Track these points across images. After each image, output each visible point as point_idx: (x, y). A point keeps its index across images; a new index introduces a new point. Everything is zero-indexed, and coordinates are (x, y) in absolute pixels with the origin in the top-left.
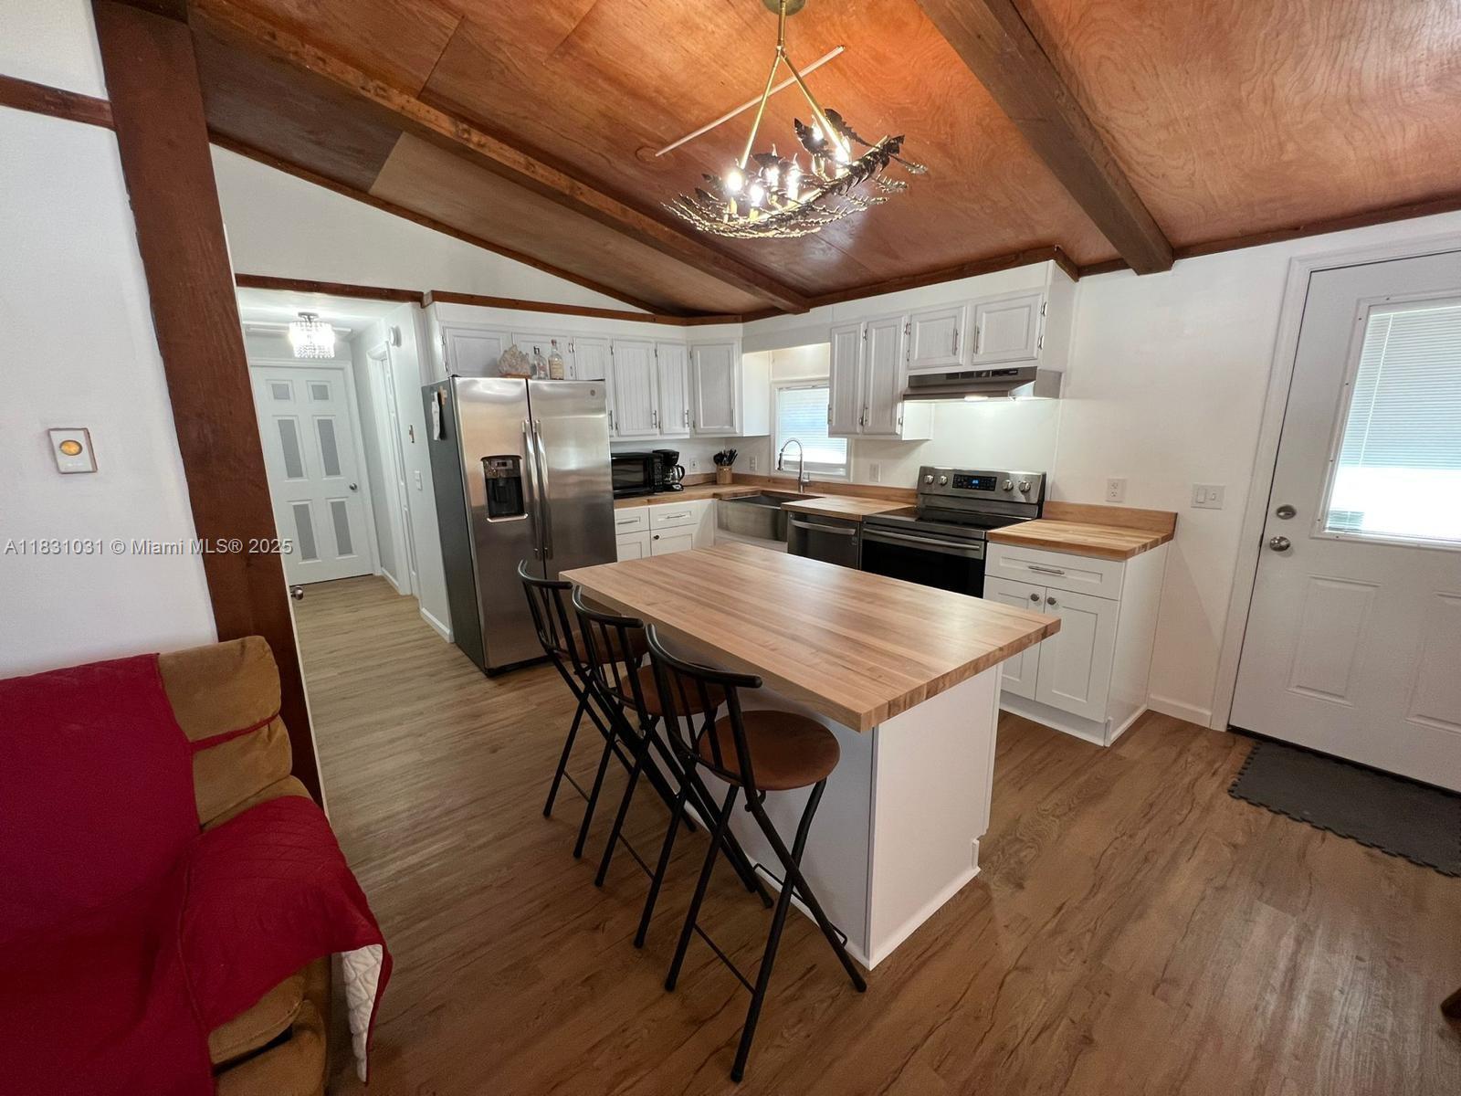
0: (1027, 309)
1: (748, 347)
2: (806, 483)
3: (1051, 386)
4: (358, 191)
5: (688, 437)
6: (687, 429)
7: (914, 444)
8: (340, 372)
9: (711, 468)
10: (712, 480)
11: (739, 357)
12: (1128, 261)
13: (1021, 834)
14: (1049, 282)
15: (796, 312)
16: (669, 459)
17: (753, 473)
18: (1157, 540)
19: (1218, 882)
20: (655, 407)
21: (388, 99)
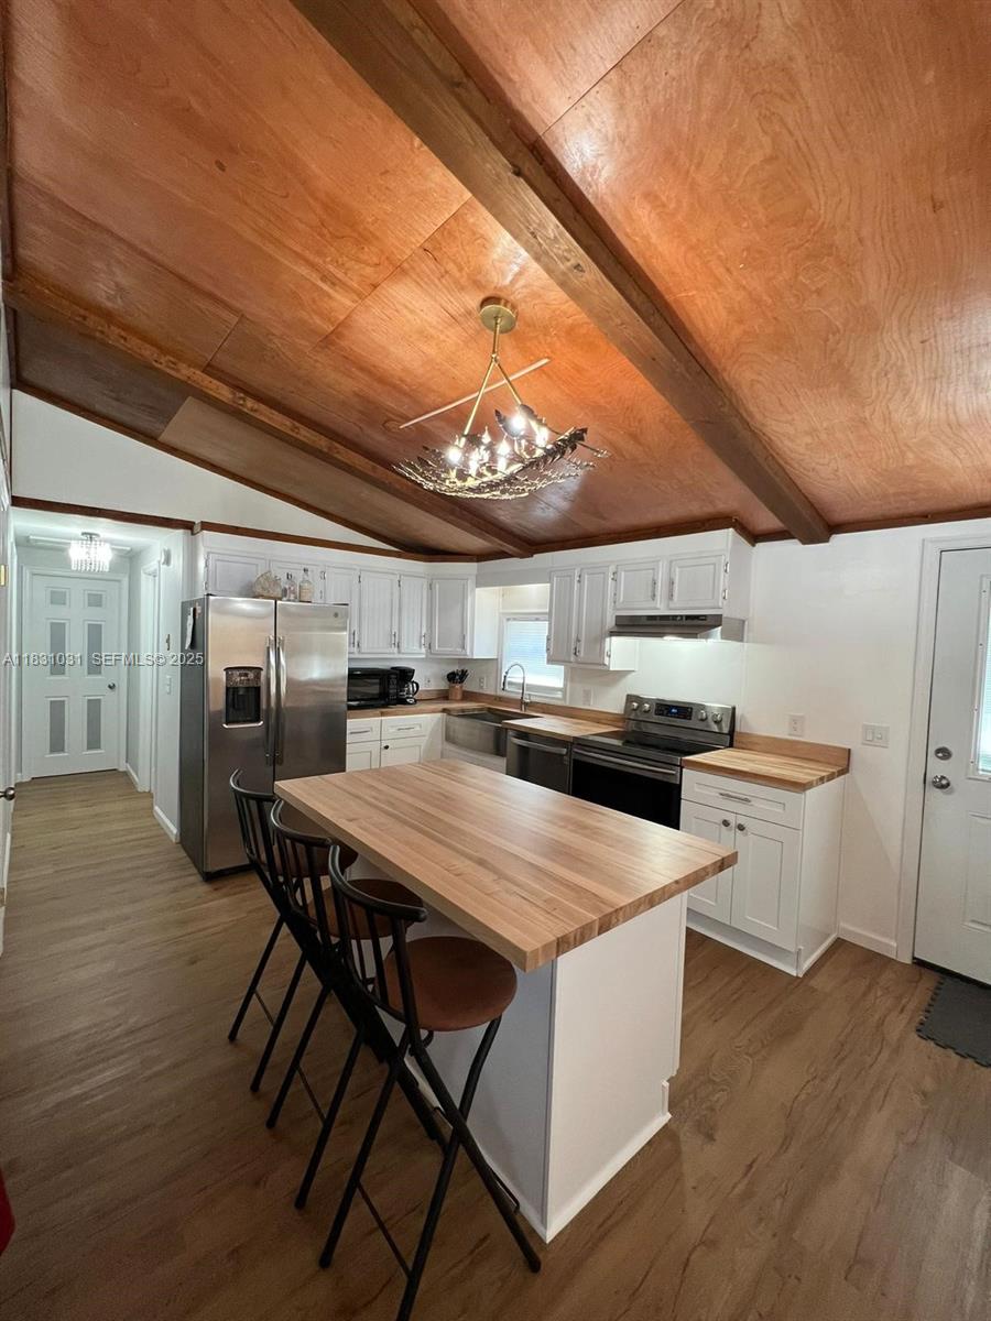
0: (712, 567)
1: (481, 582)
2: (528, 703)
3: (736, 632)
4: (150, 438)
5: (424, 656)
6: (423, 650)
7: (621, 674)
8: (117, 584)
9: (443, 685)
10: (444, 696)
11: (473, 591)
12: (793, 533)
13: (714, 1075)
14: (730, 546)
15: (522, 557)
16: (405, 675)
17: (481, 691)
18: (833, 773)
19: (911, 1137)
20: (395, 630)
21: (178, 371)
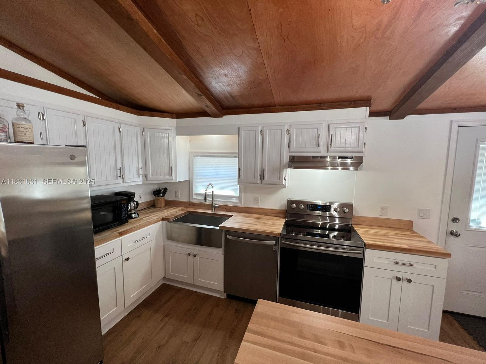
0: (357, 129)
2: (217, 207)
5: (141, 183)
6: (141, 178)
9: (151, 198)
10: (152, 205)
11: (174, 138)
14: (367, 117)
15: (215, 117)
16: (128, 197)
17: (178, 200)
